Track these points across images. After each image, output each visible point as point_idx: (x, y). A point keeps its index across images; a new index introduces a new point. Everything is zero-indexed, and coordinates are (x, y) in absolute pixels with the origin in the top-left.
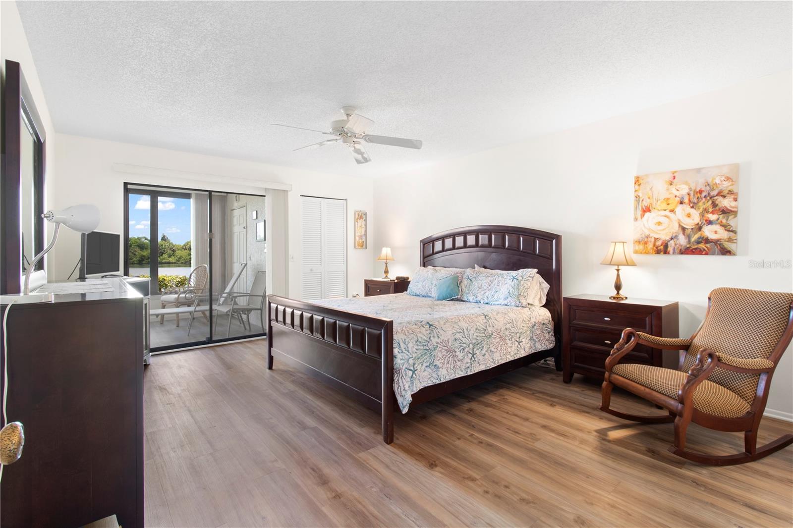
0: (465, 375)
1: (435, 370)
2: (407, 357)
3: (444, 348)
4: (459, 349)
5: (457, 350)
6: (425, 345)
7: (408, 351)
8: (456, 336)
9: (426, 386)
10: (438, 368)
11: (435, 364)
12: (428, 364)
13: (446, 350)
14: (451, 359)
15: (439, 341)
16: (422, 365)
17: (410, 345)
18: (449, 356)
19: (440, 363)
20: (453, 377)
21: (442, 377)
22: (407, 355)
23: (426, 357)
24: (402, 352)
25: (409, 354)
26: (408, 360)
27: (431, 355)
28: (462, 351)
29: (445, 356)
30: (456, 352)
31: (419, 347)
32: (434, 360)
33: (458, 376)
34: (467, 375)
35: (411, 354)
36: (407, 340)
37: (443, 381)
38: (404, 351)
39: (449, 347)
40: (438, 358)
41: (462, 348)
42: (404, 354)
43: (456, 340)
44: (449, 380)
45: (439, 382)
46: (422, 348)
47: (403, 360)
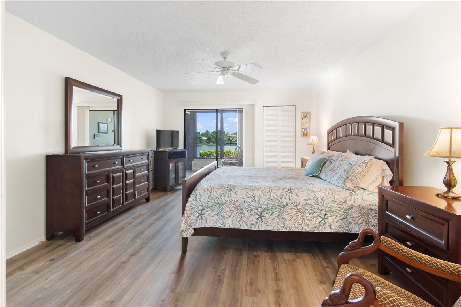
0: (249, 229)
1: (221, 218)
2: (198, 204)
3: (232, 205)
4: (247, 209)
5: (244, 209)
6: (216, 200)
7: (200, 201)
8: (245, 200)
9: (213, 226)
10: (224, 217)
11: (222, 214)
12: (216, 213)
13: (234, 207)
14: (238, 214)
15: (228, 200)
16: (211, 212)
17: (203, 198)
18: (236, 212)
19: (227, 214)
20: (238, 227)
21: (227, 224)
22: (199, 203)
23: (216, 208)
24: (196, 201)
25: (200, 203)
26: (199, 206)
27: (220, 208)
28: (249, 211)
29: (232, 211)
30: (243, 210)
31: (211, 200)
32: (221, 211)
33: (242, 228)
34: (250, 229)
35: (201, 203)
36: (202, 194)
37: (226, 227)
38: (198, 200)
39: (237, 206)
40: (225, 211)
41: (249, 209)
42: (197, 202)
43: (244, 202)
44: (233, 228)
45: (223, 227)
46: (213, 201)
47: (196, 206)
